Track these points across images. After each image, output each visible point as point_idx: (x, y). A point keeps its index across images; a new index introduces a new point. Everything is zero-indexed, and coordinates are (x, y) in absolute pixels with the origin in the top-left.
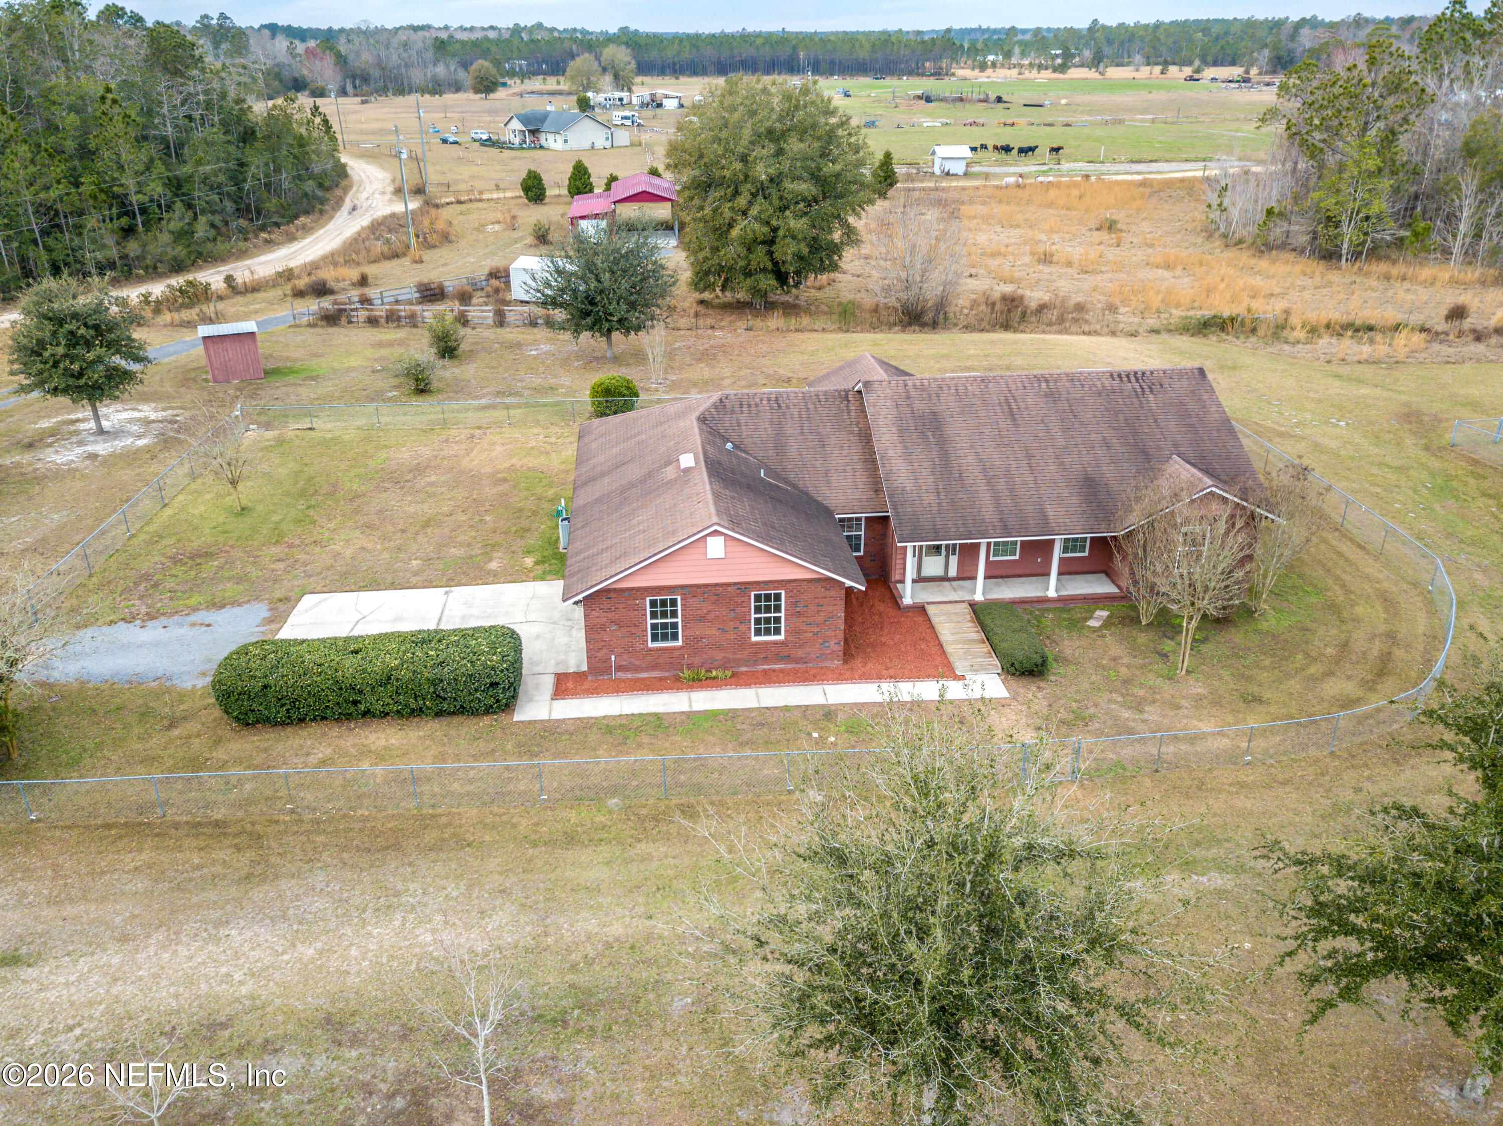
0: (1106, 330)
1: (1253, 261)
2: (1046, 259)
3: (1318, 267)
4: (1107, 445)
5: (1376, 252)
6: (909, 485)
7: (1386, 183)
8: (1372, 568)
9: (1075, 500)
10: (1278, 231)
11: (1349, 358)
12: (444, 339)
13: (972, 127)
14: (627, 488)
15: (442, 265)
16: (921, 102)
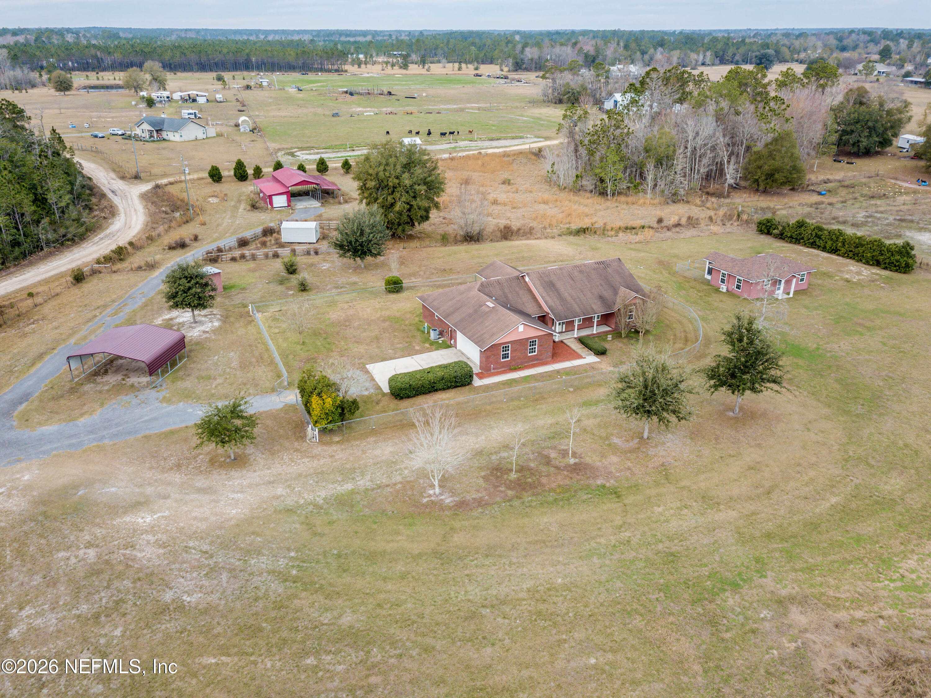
0: (543, 237)
4: (601, 285)
6: (553, 304)
7: (621, 167)
8: (673, 314)
9: (599, 303)
10: (581, 183)
11: (632, 241)
12: (292, 266)
13: (391, 116)
14: (470, 315)
15: (218, 225)
16: (348, 95)
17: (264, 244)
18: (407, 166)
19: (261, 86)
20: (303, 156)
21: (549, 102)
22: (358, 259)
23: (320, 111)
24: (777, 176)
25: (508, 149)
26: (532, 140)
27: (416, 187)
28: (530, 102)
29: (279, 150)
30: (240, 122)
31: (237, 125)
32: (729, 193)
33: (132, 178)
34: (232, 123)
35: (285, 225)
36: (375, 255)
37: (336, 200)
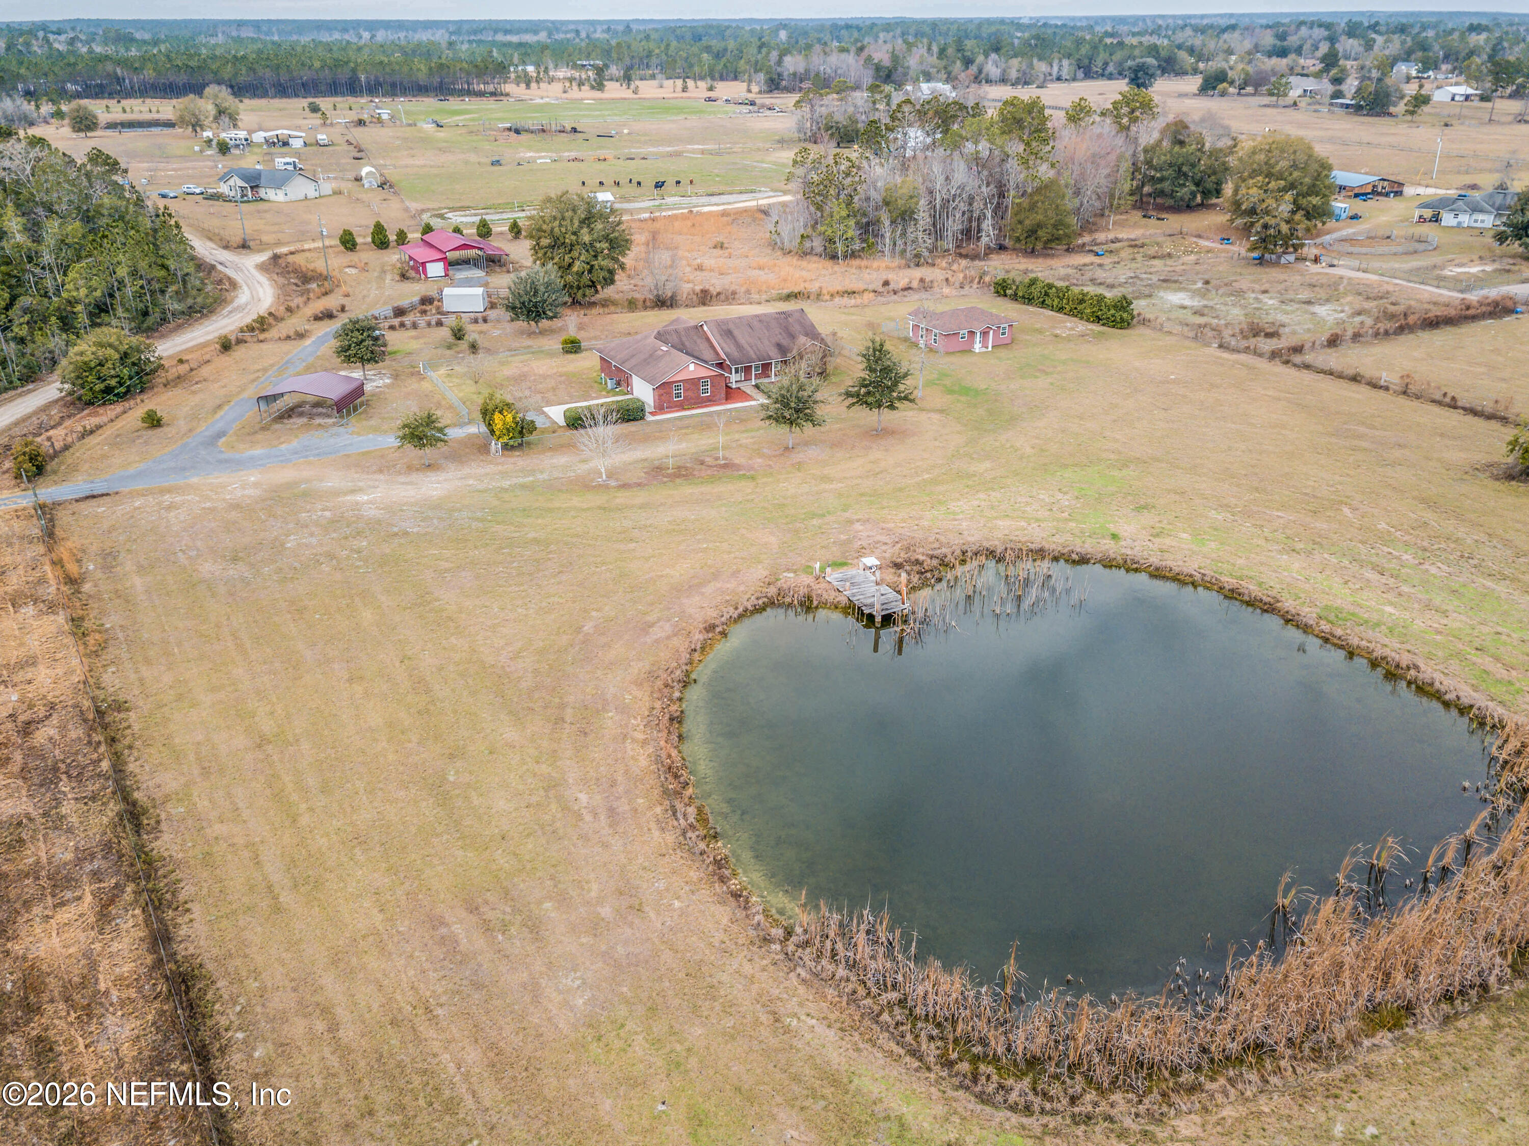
1: (799, 263)
2: (700, 268)
3: (829, 264)
4: (780, 334)
5: (854, 255)
6: (730, 351)
7: (852, 223)
9: (776, 350)
10: (808, 244)
11: (847, 305)
12: (459, 330)
13: (576, 163)
14: (645, 360)
15: (364, 297)
16: (512, 133)
17: (424, 312)
18: (588, 220)
19: (379, 121)
20: (457, 218)
21: (805, 140)
22: (532, 323)
23: (473, 158)
24: (1040, 233)
25: (730, 207)
26: (766, 195)
27: (598, 245)
28: (779, 142)
29: (423, 211)
30: (363, 173)
31: (358, 179)
32: (986, 254)
33: (238, 247)
34: (351, 176)
35: (447, 291)
36: (551, 318)
37: (504, 269)
